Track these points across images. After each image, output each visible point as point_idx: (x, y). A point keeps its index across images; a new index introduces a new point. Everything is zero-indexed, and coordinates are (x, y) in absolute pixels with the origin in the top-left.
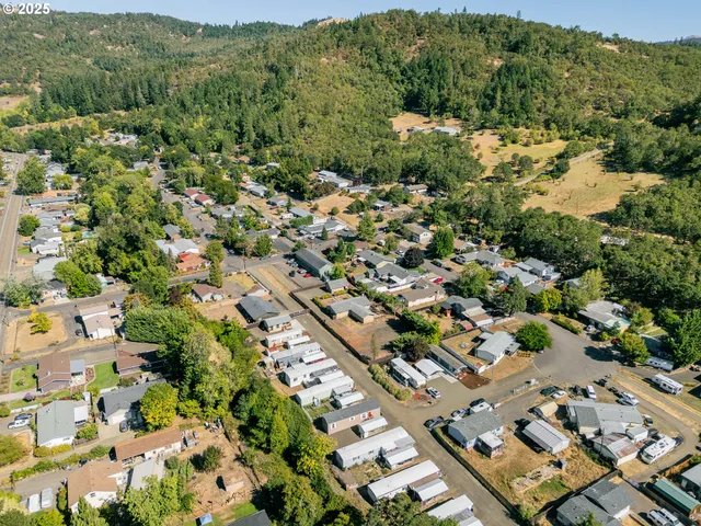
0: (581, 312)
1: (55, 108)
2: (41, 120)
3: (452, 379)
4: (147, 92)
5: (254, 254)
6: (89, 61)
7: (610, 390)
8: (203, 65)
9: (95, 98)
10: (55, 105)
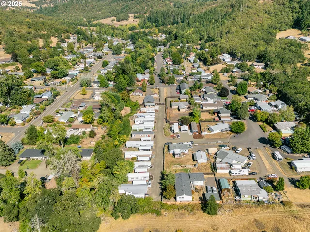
0: (275, 124)
1: (148, 24)
2: (142, 28)
3: (191, 134)
4: (182, 17)
5: (167, 83)
6: (172, 4)
7: (250, 152)
8: (210, 5)
9: (163, 20)
10: (149, 23)
